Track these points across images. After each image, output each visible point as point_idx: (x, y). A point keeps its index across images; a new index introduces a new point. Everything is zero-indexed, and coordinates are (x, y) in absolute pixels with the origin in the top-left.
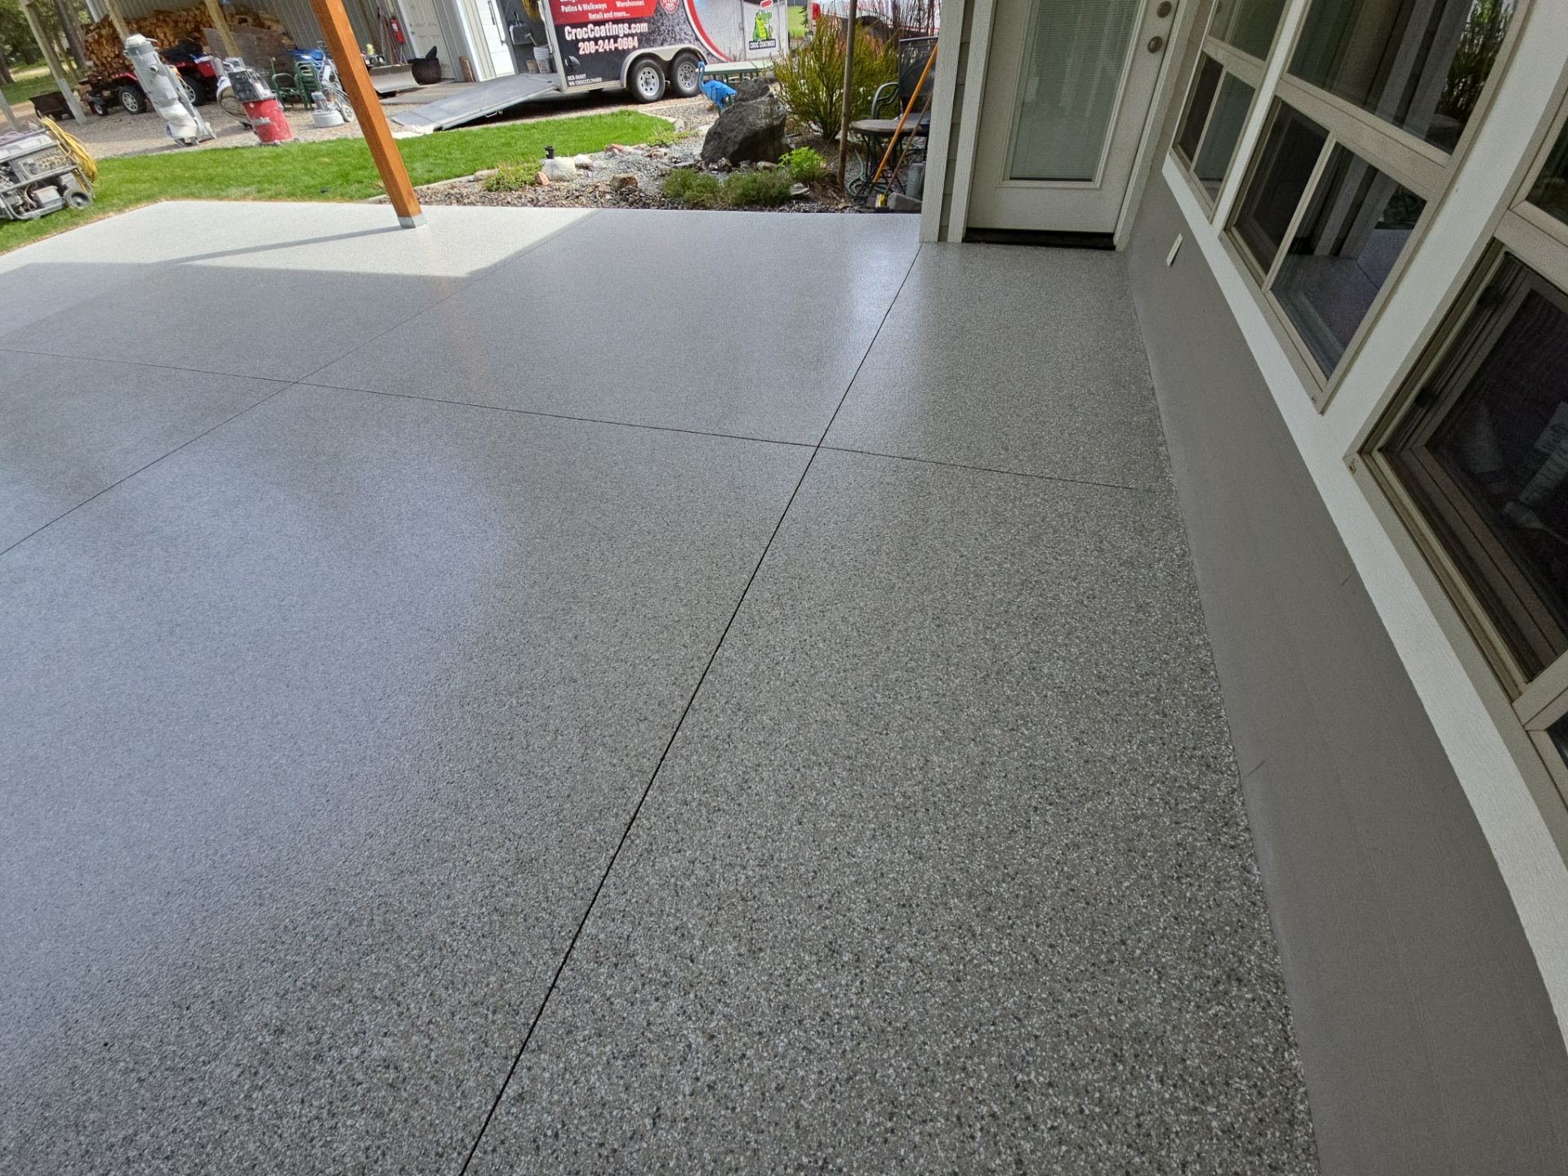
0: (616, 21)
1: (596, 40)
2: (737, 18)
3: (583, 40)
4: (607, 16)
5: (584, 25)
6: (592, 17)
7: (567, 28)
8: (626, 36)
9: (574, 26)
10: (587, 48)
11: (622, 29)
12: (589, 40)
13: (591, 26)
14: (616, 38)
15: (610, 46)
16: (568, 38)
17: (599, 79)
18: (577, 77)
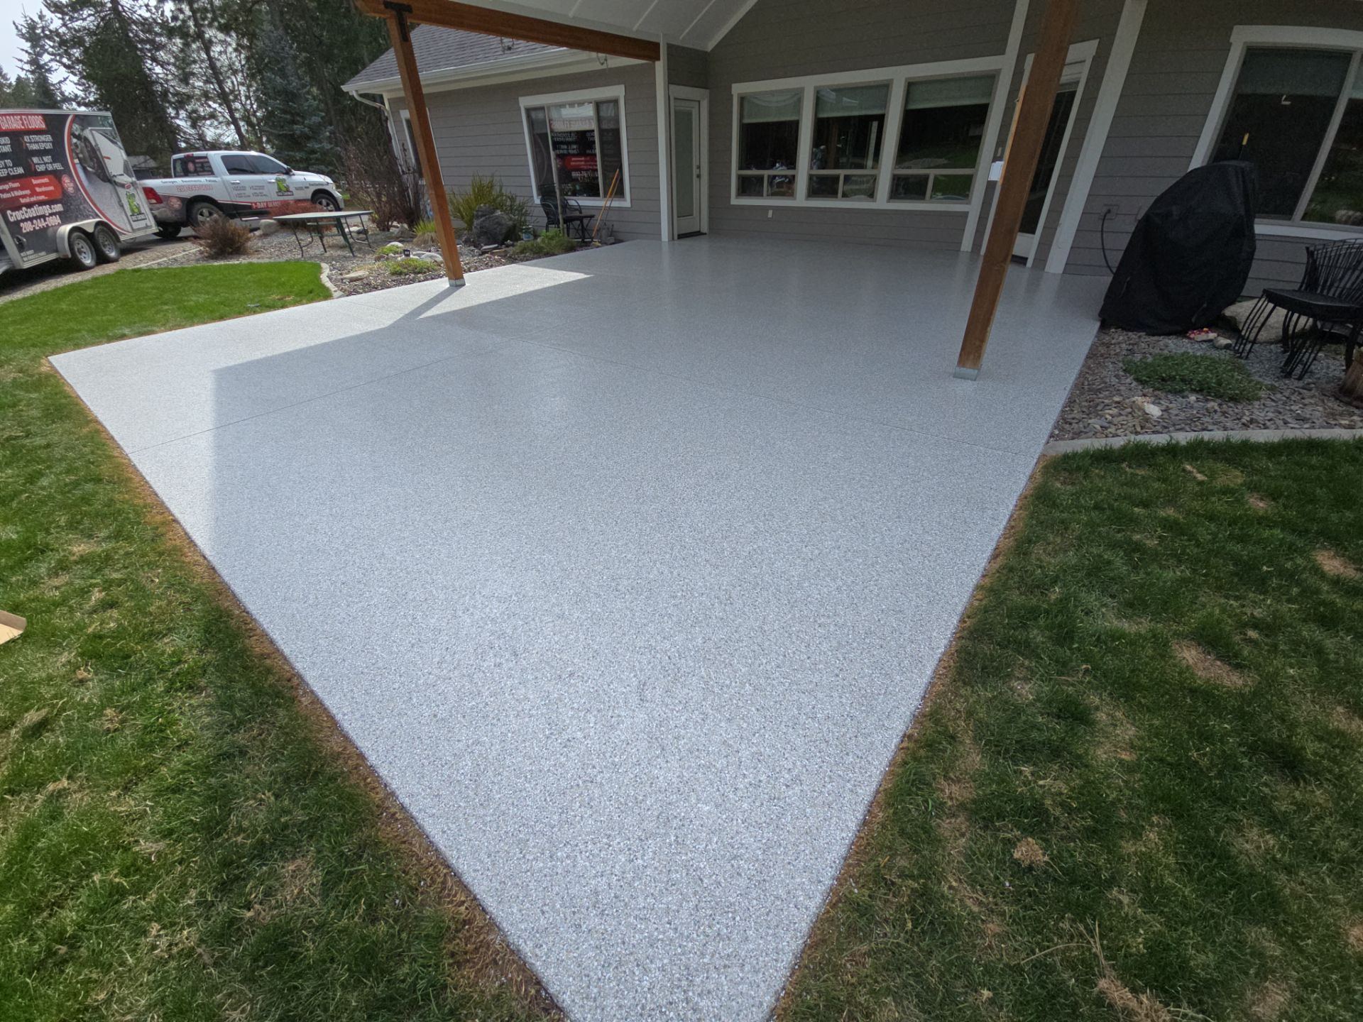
0: (41, 203)
1: (31, 219)
2: (114, 199)
3: (23, 221)
4: (34, 199)
5: (18, 208)
6: (23, 201)
7: (9, 212)
8: (51, 215)
9: (13, 210)
10: (27, 227)
11: (46, 210)
12: (26, 220)
13: (24, 209)
14: (44, 217)
15: (40, 224)
16: (12, 220)
17: (43, 253)
18: (29, 253)
